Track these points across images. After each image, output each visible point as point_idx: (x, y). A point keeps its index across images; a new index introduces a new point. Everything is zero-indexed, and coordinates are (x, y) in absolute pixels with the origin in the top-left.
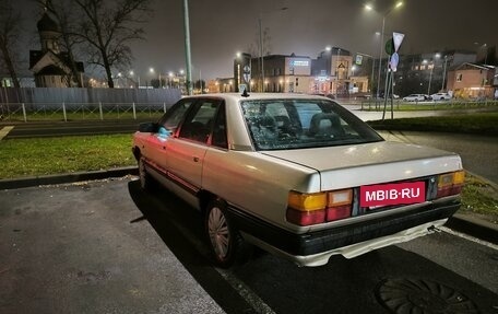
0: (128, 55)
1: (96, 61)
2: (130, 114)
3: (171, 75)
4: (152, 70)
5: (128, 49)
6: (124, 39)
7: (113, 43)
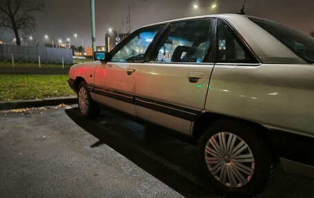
0: (32, 22)
1: (6, 24)
2: (36, 65)
3: (60, 41)
4: (46, 37)
5: (32, 18)
6: (29, 11)
7: (20, 13)
